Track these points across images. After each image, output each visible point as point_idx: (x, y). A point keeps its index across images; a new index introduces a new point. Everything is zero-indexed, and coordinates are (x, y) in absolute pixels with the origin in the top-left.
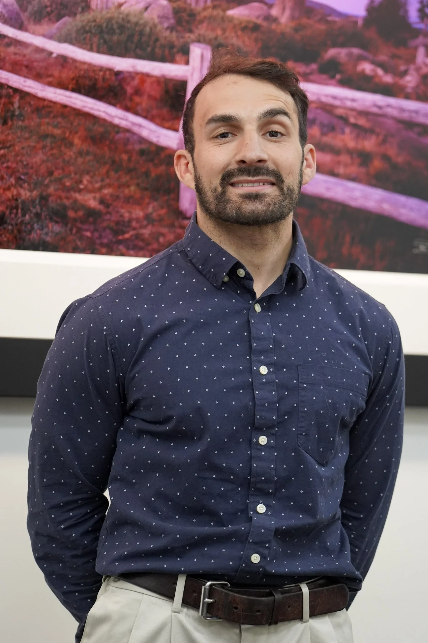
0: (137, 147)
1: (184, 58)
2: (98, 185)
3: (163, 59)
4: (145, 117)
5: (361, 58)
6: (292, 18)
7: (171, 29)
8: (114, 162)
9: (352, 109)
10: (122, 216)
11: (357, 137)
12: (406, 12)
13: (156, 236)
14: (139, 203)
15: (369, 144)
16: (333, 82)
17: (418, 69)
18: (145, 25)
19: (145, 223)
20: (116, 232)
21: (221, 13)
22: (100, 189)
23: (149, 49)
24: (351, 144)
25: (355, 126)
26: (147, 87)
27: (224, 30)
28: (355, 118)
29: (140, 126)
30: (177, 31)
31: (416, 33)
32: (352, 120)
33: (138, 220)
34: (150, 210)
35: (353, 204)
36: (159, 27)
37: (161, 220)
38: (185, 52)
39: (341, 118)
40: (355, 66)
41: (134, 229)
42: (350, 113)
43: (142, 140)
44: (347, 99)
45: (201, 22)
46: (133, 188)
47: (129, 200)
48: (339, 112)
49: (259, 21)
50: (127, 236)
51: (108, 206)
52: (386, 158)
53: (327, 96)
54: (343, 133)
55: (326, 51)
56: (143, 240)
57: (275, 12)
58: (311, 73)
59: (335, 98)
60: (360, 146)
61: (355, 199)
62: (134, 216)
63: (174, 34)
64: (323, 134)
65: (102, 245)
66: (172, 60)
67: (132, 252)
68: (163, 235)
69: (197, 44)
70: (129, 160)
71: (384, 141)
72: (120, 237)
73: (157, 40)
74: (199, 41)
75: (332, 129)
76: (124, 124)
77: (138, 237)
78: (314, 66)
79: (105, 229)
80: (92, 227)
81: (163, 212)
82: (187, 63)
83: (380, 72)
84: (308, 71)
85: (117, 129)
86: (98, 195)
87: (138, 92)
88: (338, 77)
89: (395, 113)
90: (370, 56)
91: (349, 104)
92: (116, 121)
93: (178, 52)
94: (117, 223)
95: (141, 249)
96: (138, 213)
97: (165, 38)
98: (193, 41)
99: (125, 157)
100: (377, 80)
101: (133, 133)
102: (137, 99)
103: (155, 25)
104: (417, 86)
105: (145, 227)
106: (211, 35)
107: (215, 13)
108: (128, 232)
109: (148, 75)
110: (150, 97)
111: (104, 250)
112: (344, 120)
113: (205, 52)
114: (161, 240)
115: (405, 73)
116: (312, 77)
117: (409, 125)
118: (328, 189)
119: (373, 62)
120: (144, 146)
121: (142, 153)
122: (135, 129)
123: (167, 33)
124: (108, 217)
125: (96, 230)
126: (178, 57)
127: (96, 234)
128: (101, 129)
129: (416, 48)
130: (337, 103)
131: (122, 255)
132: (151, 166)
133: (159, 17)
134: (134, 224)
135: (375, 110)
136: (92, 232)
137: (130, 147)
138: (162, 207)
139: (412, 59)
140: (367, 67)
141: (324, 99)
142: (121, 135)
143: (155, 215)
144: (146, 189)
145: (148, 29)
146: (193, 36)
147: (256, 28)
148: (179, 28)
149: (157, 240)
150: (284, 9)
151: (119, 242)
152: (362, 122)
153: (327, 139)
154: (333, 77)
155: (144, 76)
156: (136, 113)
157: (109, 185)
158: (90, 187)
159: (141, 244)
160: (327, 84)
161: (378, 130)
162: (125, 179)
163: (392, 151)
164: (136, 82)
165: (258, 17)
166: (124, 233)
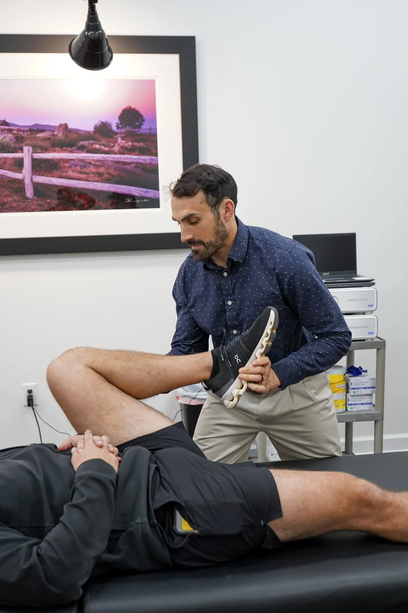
0: (7, 180)
1: (21, 151)
3: (13, 152)
4: (9, 170)
5: (93, 144)
6: (63, 134)
7: (15, 143)
9: (93, 160)
10: (4, 201)
11: (96, 168)
12: (111, 127)
13: (18, 206)
14: (10, 196)
15: (101, 170)
16: (84, 152)
17: (119, 145)
18: (5, 143)
19: (13, 202)
20: (2, 206)
21: (34, 136)
23: (7, 150)
24: (94, 171)
25: (95, 165)
26: (8, 161)
27: (36, 141)
28: (94, 162)
29: (7, 173)
30: (17, 143)
31: (116, 133)
32: (93, 163)
33: (10, 201)
34: (15, 198)
35: (97, 189)
36: (10, 143)
37: (19, 201)
38: (21, 150)
39: (88, 163)
40: (92, 146)
41: (9, 204)
42: (92, 161)
43: (8, 177)
44: (90, 157)
45: (26, 139)
47: (6, 196)
48: (87, 161)
49: (50, 137)
50: (7, 206)
52: (109, 174)
53: (81, 157)
54: (90, 167)
55: (79, 143)
57: (56, 133)
58: (74, 150)
59: (85, 157)
60: (98, 171)
61: (98, 188)
63: (16, 144)
64: (81, 168)
66: (16, 152)
67: (9, 211)
68: (21, 205)
69: (25, 146)
70: (4, 184)
71: (108, 168)
72: (4, 207)
73: (9, 147)
74: (26, 145)
75: (85, 166)
77: (12, 207)
78: (75, 148)
81: (20, 198)
82: (23, 152)
83: (103, 147)
84: (72, 149)
87: (4, 163)
88: (85, 150)
89: (111, 159)
90: (98, 143)
91: (91, 158)
93: (19, 149)
94: (2, 203)
95: (13, 210)
96: (10, 199)
97: (13, 146)
98: (24, 146)
99: (2, 183)
100: (102, 150)
101: (4, 176)
102: (4, 165)
103: (8, 143)
104: (119, 150)
105: (14, 203)
106: (31, 143)
107: (31, 136)
109: (8, 158)
110: (10, 164)
112: (90, 164)
113: (29, 149)
114: (20, 206)
115: (114, 146)
116: (74, 151)
117: (118, 162)
118: (86, 186)
119: (99, 144)
120: (10, 179)
121: (9, 181)
122: (5, 174)
123: (14, 144)
126: (19, 151)
129: (117, 138)
130: (86, 158)
131: (6, 212)
132: (13, 185)
133: (9, 140)
134: (9, 203)
135: (102, 159)
137: (4, 180)
138: (19, 197)
139: (116, 141)
140: (97, 146)
141: (80, 158)
143: (17, 199)
144: (12, 192)
145: (5, 144)
146: (23, 144)
147: (49, 139)
148: (18, 142)
149: (19, 207)
150: (59, 132)
151: (4, 209)
152: (97, 163)
153: (84, 170)
154: (83, 150)
155: (6, 158)
156: (5, 169)
159: (13, 208)
160: (81, 153)
161: (104, 165)
162: (3, 190)
163: (112, 171)
164: (3, 160)
165: (49, 135)
166: (5, 206)
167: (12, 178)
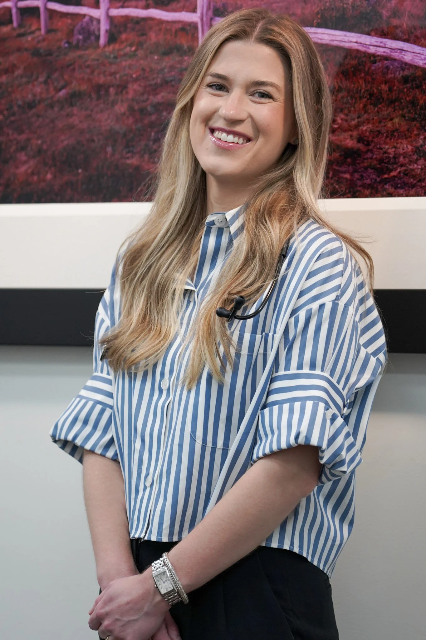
0: (400, 75)
2: (354, 123)
8: (371, 95)
10: (386, 152)
14: (406, 135)
19: (415, 157)
20: (380, 171)
22: (357, 126)
29: (401, 50)
33: (405, 155)
34: (420, 142)
41: (402, 166)
43: (405, 65)
46: (396, 120)
47: (393, 134)
50: (393, 174)
51: (368, 144)
56: (414, 177)
62: (401, 151)
65: (364, 186)
67: (400, 192)
70: (390, 90)
72: (386, 177)
76: (381, 51)
77: (408, 173)
79: (366, 168)
80: (351, 169)
85: (373, 58)
86: (355, 133)
87: (396, 13)
92: (372, 50)
94: (381, 161)
95: (413, 186)
96: (406, 147)
99: (384, 87)
101: (393, 60)
102: (395, 21)
105: (416, 162)
108: (396, 170)
110: (412, 16)
111: (367, 192)
121: (406, 80)
122: (396, 55)
124: (369, 155)
125: (355, 171)
127: (356, 176)
128: (354, 62)
131: (390, 195)
132: (417, 92)
134: (401, 159)
136: (352, 175)
137: (390, 76)
142: (378, 64)
144: (414, 119)
151: (385, 181)
156: (395, 38)
157: (368, 121)
158: (345, 125)
159: (412, 181)
162: (387, 111)
166: (389, 171)
167: (417, 67)
